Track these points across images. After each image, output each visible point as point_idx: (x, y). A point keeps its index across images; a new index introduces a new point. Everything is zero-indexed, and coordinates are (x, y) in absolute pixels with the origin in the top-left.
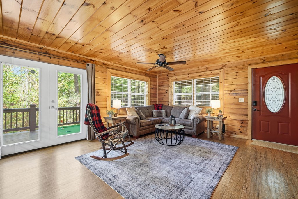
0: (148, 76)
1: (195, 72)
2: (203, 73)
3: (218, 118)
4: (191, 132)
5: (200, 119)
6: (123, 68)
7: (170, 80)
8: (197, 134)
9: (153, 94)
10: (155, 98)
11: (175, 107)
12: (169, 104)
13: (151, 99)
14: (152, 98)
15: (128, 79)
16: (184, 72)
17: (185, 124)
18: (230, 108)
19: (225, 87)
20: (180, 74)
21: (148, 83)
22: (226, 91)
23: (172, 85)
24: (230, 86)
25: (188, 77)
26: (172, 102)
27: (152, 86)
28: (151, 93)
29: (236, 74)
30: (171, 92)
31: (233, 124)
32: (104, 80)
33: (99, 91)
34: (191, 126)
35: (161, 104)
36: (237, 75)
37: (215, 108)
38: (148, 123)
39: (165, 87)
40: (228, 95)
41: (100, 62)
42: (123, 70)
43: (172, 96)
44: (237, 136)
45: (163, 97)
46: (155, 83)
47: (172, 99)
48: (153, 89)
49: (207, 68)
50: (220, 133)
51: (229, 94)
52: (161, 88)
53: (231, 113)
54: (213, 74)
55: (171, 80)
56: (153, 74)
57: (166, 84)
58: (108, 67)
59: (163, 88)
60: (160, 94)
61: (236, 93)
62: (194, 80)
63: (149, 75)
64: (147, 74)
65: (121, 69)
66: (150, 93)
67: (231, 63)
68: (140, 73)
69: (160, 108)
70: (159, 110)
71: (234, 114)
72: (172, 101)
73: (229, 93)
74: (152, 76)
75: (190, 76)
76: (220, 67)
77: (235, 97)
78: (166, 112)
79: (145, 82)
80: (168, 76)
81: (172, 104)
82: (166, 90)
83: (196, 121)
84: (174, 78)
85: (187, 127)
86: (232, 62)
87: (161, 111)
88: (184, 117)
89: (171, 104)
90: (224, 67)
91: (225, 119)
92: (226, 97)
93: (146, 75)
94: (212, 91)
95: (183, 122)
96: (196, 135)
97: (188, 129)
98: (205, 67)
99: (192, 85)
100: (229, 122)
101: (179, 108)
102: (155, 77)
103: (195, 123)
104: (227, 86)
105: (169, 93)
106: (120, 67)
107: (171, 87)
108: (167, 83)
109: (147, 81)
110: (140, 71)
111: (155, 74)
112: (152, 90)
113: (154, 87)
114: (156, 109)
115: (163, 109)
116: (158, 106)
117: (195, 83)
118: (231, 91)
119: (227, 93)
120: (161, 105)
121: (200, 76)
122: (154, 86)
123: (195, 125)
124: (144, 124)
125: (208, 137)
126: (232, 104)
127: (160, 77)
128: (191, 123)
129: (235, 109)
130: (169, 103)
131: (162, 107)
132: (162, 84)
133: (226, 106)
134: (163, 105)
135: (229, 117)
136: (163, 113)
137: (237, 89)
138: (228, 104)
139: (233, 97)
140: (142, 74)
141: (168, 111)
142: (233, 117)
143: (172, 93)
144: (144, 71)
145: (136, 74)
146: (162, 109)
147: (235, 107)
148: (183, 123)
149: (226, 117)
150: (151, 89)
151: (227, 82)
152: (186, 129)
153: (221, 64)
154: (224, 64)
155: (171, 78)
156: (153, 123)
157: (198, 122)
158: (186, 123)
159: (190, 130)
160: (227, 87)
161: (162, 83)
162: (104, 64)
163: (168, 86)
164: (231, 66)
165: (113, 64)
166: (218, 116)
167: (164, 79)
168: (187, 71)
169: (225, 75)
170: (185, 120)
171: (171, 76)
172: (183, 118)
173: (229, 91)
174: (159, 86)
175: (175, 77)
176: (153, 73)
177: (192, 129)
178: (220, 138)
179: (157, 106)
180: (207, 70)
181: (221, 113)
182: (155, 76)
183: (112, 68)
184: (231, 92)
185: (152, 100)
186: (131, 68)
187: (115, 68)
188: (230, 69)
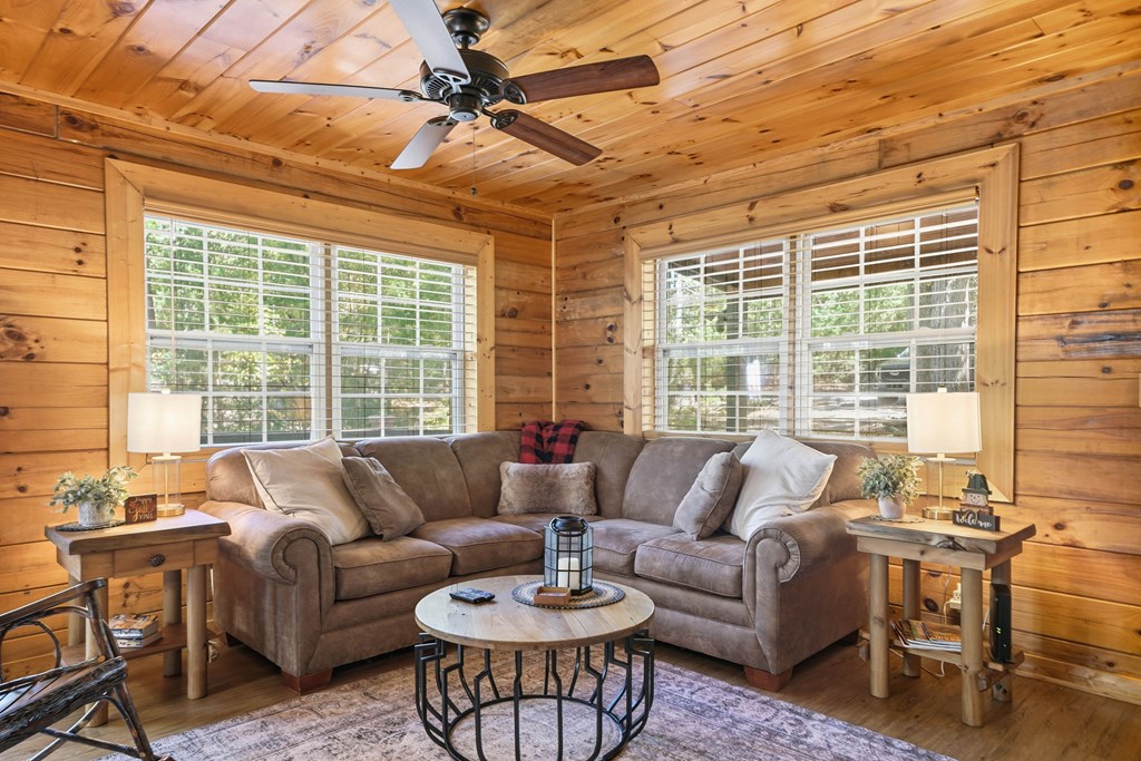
0: (476, 226)
1: (797, 181)
2: (860, 188)
3: (952, 544)
4: (740, 646)
5: (802, 544)
6: (255, 158)
7: (634, 250)
8: (789, 665)
9: (514, 349)
10: (532, 382)
11: (663, 441)
12: (622, 424)
13: (499, 389)
14: (513, 382)
15: (308, 244)
16: (728, 185)
17: (699, 579)
18: (1070, 455)
19: (1026, 285)
20: (699, 202)
21: (473, 272)
22: (1030, 318)
23: (648, 287)
24: (1066, 279)
25: (751, 219)
26: (646, 410)
27: (513, 299)
28: (498, 346)
29: (1118, 176)
30: (641, 339)
31: (1086, 589)
32: (75, 242)
33: (25, 326)
34: (740, 599)
35: (570, 425)
36: (1126, 185)
37: (941, 458)
38: (408, 569)
39: (599, 300)
40: (1052, 348)
41: (30, 104)
42: (261, 174)
43: (647, 362)
44: (1120, 685)
45: (587, 369)
46: (537, 276)
47: (646, 382)
48: (513, 314)
49: (886, 148)
50: (973, 669)
51: (1061, 339)
52: (579, 308)
53: (1073, 495)
54: (933, 191)
55: (636, 248)
56: (518, 209)
57: (607, 281)
58: (114, 143)
59: (587, 306)
60: (572, 353)
61: (1117, 336)
62: (793, 245)
63: (484, 219)
64: (468, 210)
65: (233, 168)
66: (491, 342)
67: (1083, 90)
68: (410, 205)
69: (560, 448)
70: (541, 467)
71: (1095, 502)
72: (646, 401)
73: (1063, 332)
74: (508, 225)
75: (761, 211)
76: (990, 130)
77: (1107, 370)
78: (595, 477)
79: (456, 268)
80: (622, 224)
81: (646, 420)
82: (610, 322)
83: (774, 560)
84: (658, 232)
85: (712, 601)
86: (1089, 80)
87: (556, 474)
88: (701, 521)
89: (637, 422)
90: (1017, 128)
91: (1014, 543)
92: (1039, 369)
93: (460, 215)
94: (922, 324)
95: (680, 559)
96: (772, 667)
97: (716, 616)
98: (873, 139)
99: (779, 282)
100: (1058, 568)
101: (681, 448)
102: (540, 231)
103: (763, 577)
104: (1044, 281)
105: (627, 343)
106: (229, 155)
107: (635, 298)
108: (612, 277)
109: (467, 259)
110: (404, 189)
111: (528, 211)
112: (505, 323)
113: (523, 306)
114: (528, 455)
115: (576, 457)
116: (546, 435)
117: (799, 268)
118: (1075, 318)
119: (1044, 332)
120: (569, 431)
121: (835, 208)
122: (525, 298)
123: (765, 594)
124: (373, 578)
125: (878, 688)
126: (1086, 420)
127: (567, 233)
128: (740, 576)
129: (1105, 465)
130: (628, 416)
131: (574, 440)
132: (580, 284)
133: (1030, 440)
134: (582, 427)
135: (1059, 527)
136: (574, 485)
137: (1124, 298)
138: (1045, 425)
139: (1090, 368)
140: (428, 209)
141: (611, 472)
142: (1087, 530)
143: (648, 343)
144: (440, 191)
145: (369, 205)
146: (569, 459)
147: (1106, 448)
148: (681, 572)
149: (1030, 531)
150: (500, 315)
151: (1044, 247)
152: (703, 615)
153: (996, 99)
154: (1022, 98)
155: (635, 235)
156: (461, 561)
157: (793, 565)
158: (706, 569)
159: (729, 627)
160: (1039, 287)
161: (584, 276)
162: (72, 121)
163: (620, 291)
164: (1080, 114)
165: (157, 123)
166: (954, 518)
167: (595, 244)
168: (743, 182)
169: (1030, 192)
170: (700, 545)
171: (639, 219)
172: (690, 533)
173: (1056, 316)
174: (564, 296)
175: (667, 224)
176: (515, 202)
177: (744, 624)
178: (970, 707)
179: (539, 438)
180: (886, 162)
181: (979, 500)
182: (533, 229)
183: (159, 155)
184: (1074, 324)
185: (513, 396)
186: (325, 164)
187: (178, 153)
188: (1074, 135)
